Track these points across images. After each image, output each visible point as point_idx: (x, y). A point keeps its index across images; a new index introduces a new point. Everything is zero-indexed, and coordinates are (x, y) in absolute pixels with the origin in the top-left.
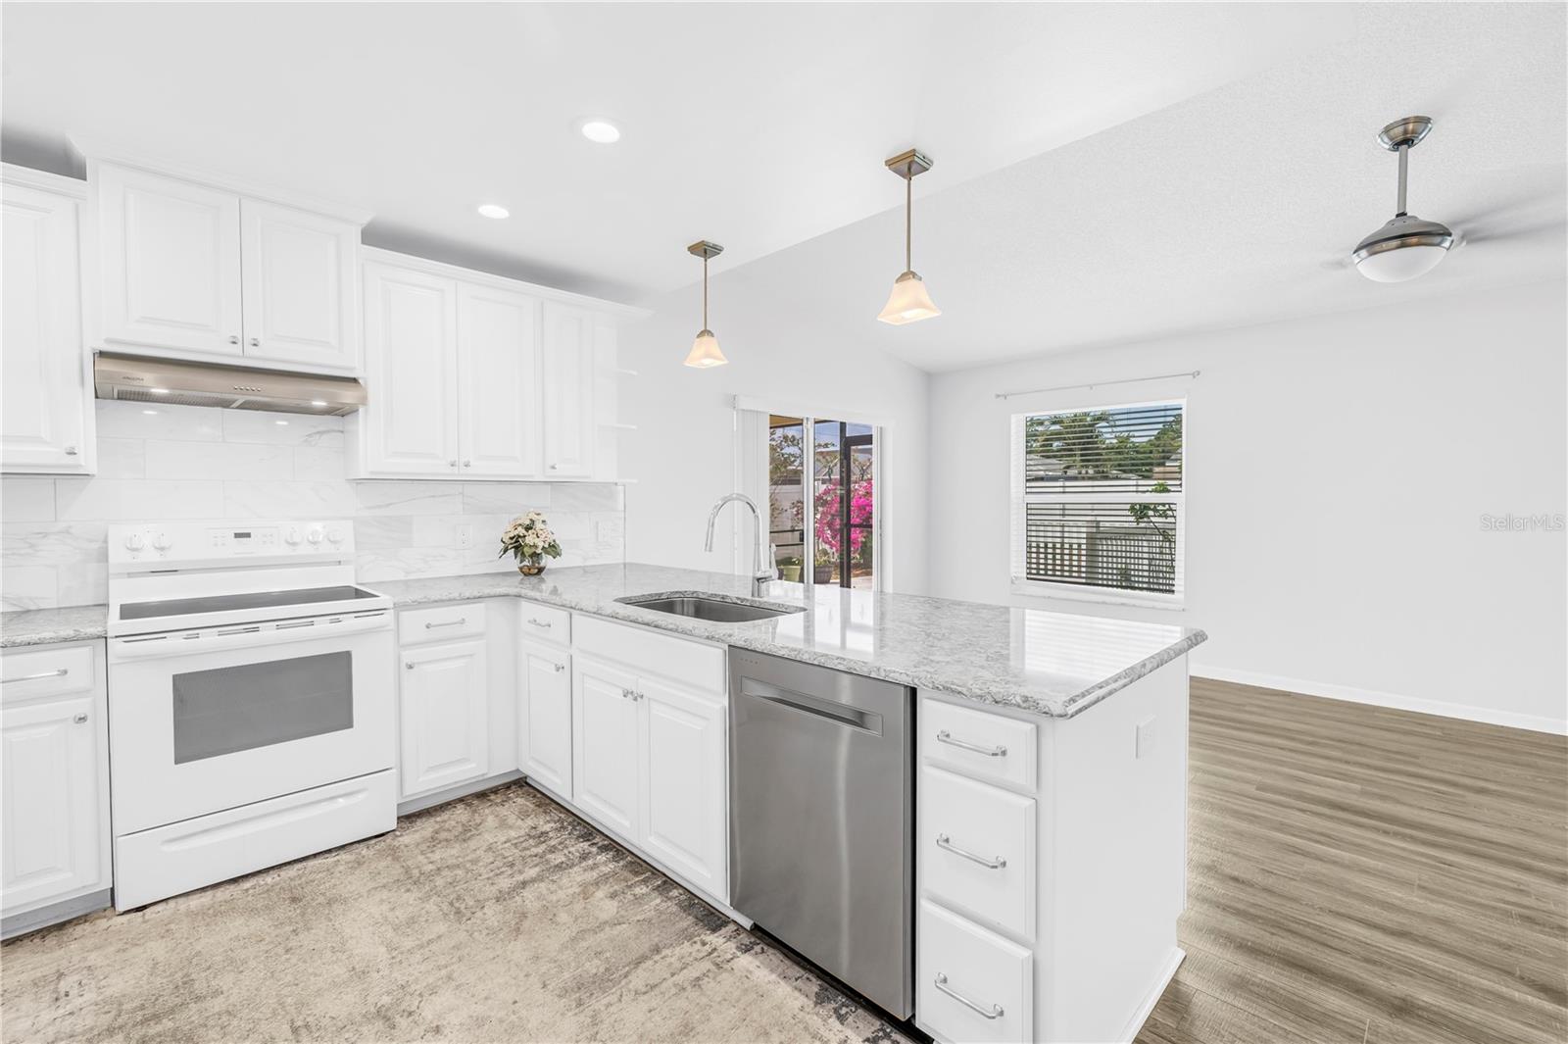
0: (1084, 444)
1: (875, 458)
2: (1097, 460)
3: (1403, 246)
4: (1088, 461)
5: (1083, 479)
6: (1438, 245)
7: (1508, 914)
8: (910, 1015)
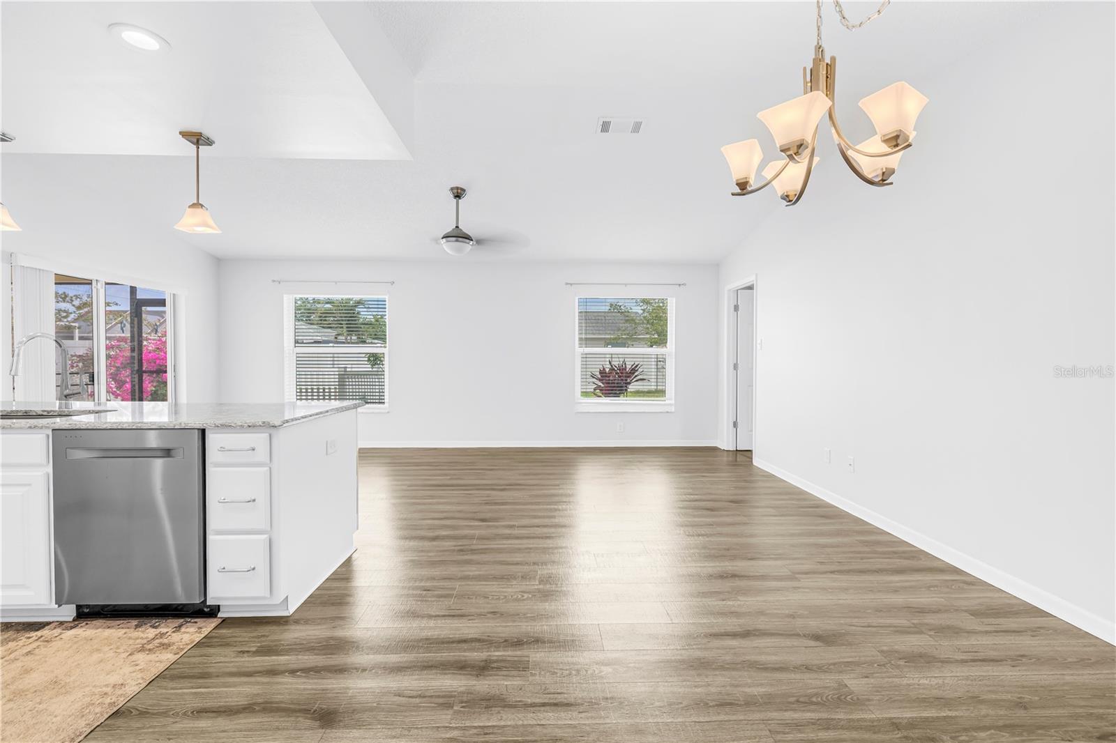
0: (348, 320)
1: (168, 316)
2: (357, 331)
3: (457, 241)
4: (352, 331)
5: (349, 343)
6: (468, 243)
7: (481, 504)
8: (203, 599)
